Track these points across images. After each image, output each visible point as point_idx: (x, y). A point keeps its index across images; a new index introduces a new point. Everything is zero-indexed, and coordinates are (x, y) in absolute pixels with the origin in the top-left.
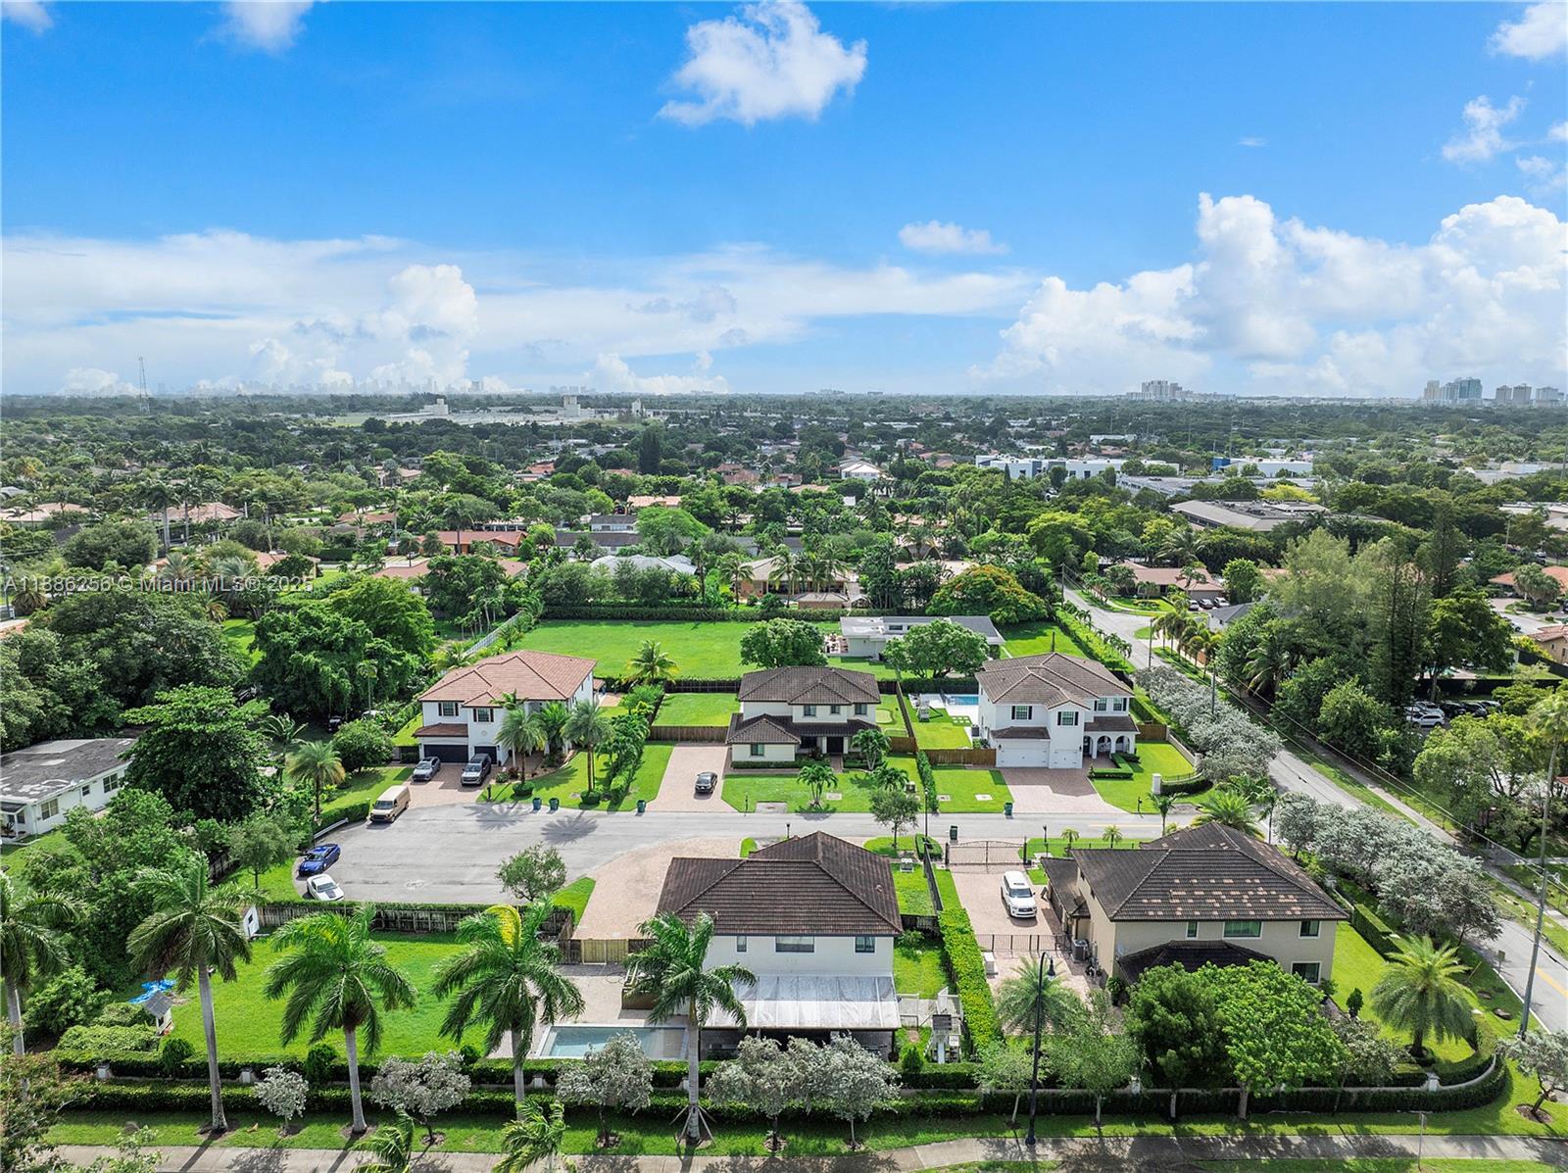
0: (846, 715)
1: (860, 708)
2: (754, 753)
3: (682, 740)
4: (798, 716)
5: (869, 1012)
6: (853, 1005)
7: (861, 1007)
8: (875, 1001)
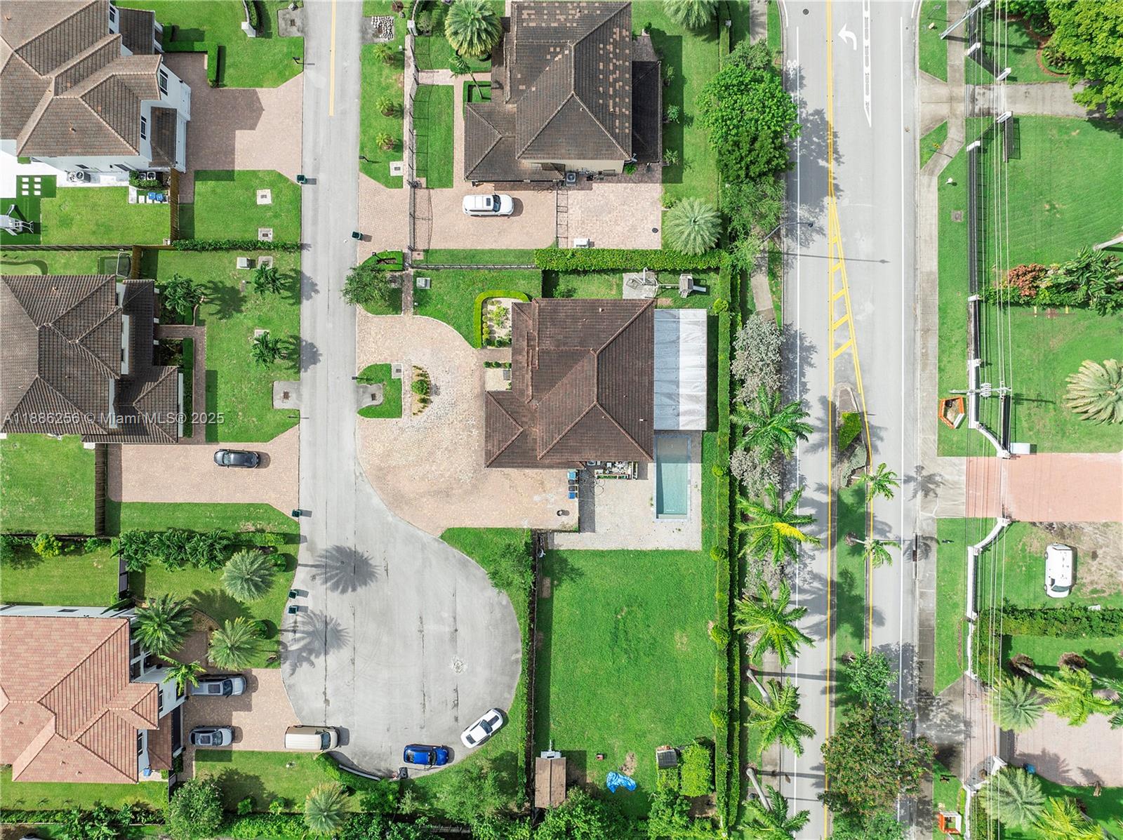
5: (691, 326)
6: (682, 335)
7: (685, 330)
8: (679, 322)
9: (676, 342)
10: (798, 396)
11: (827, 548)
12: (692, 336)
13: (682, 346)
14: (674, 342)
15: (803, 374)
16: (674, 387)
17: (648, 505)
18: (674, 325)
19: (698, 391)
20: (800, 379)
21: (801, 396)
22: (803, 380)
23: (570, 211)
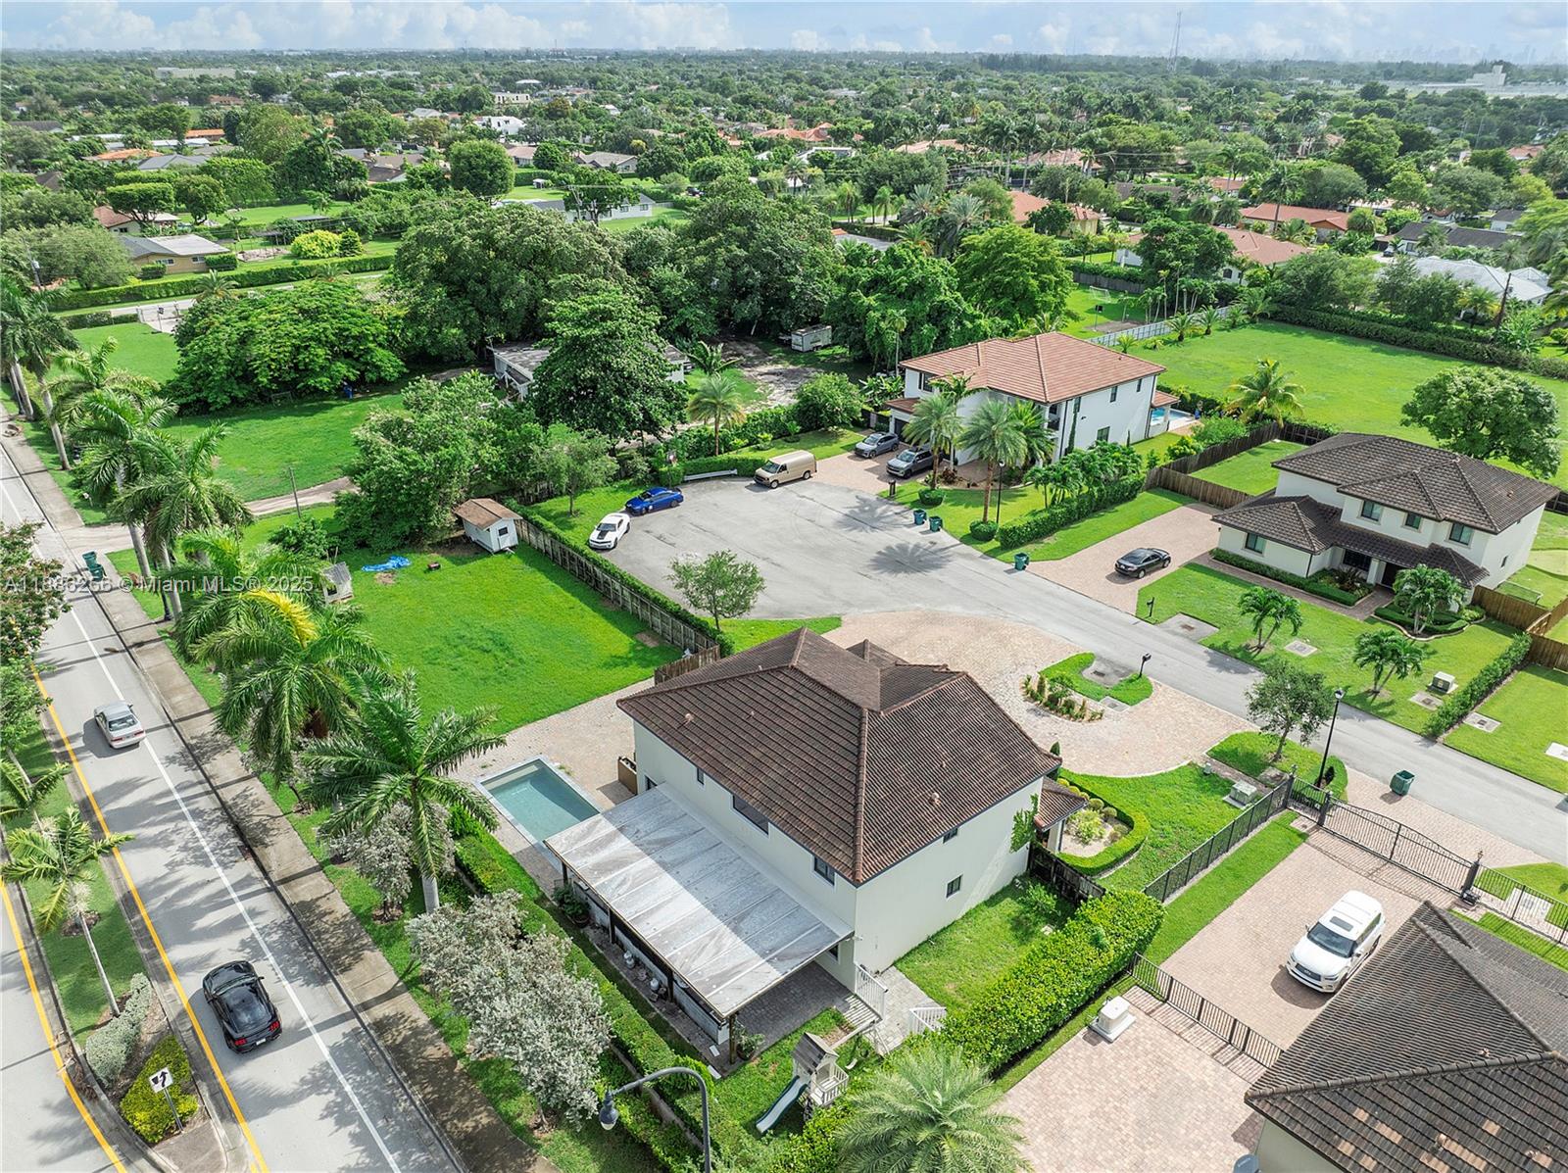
0: (1430, 534)
1: (1458, 530)
2: (1250, 545)
3: (1204, 500)
4: (1351, 513)
5: (729, 965)
6: (731, 940)
7: (735, 949)
8: (763, 956)
9: (736, 924)
10: (348, 1088)
11: (138, 890)
12: (711, 948)
13: (715, 923)
14: (741, 918)
15: (361, 1139)
16: (668, 859)
17: (567, 764)
18: (767, 945)
19: (611, 881)
20: (362, 1124)
21: (341, 1092)
22: (353, 1128)
23: (1209, 1063)
